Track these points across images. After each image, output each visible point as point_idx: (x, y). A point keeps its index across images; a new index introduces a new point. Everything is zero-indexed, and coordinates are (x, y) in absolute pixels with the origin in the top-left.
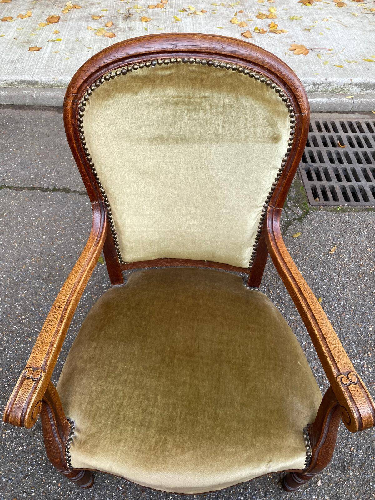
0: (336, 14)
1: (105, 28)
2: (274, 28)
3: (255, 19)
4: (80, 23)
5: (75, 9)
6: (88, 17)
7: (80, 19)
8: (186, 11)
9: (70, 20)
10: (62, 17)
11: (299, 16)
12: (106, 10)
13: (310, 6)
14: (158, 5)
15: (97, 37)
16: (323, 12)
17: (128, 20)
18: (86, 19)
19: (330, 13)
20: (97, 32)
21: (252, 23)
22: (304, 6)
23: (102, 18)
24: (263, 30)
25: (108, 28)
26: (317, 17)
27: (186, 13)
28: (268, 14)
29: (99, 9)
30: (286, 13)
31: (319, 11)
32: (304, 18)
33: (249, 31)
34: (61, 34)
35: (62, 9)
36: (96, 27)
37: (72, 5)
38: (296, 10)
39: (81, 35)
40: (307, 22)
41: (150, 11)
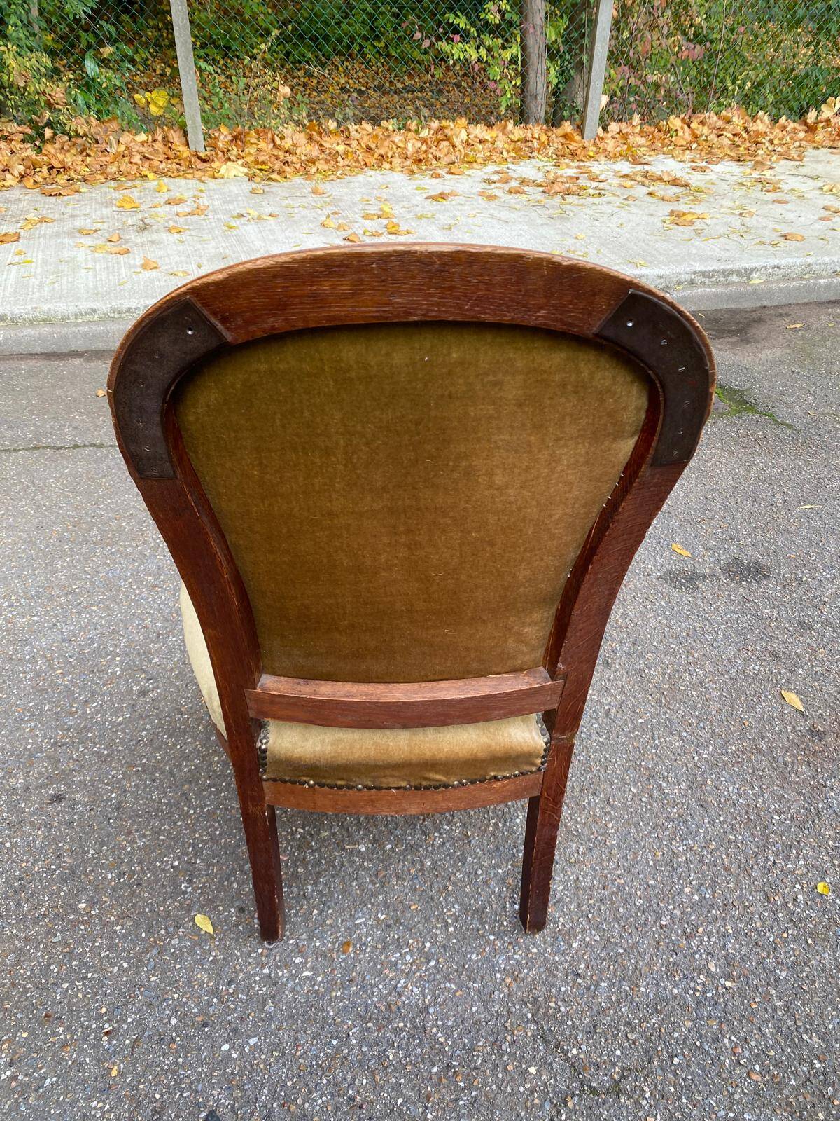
0: (486, 209)
1: (108, 243)
2: (394, 229)
3: (360, 220)
4: (59, 241)
5: (44, 224)
6: (73, 233)
7: (58, 235)
8: (243, 216)
9: (39, 238)
10: (22, 234)
11: (430, 214)
12: (103, 222)
13: (444, 202)
14: (192, 211)
15: (96, 255)
16: (466, 207)
17: (146, 232)
18: (70, 234)
19: (478, 209)
20: (94, 249)
21: (357, 225)
22: (435, 203)
23: (99, 232)
24: (376, 232)
25: (112, 244)
26: (458, 213)
27: (245, 219)
28: (380, 213)
29: (88, 221)
30: (409, 212)
31: (460, 207)
32: (438, 215)
33: (354, 233)
34: (29, 255)
35: (20, 225)
36: (90, 243)
37: (36, 219)
38: (424, 207)
39: (66, 254)
40: (444, 219)
41: (182, 220)
